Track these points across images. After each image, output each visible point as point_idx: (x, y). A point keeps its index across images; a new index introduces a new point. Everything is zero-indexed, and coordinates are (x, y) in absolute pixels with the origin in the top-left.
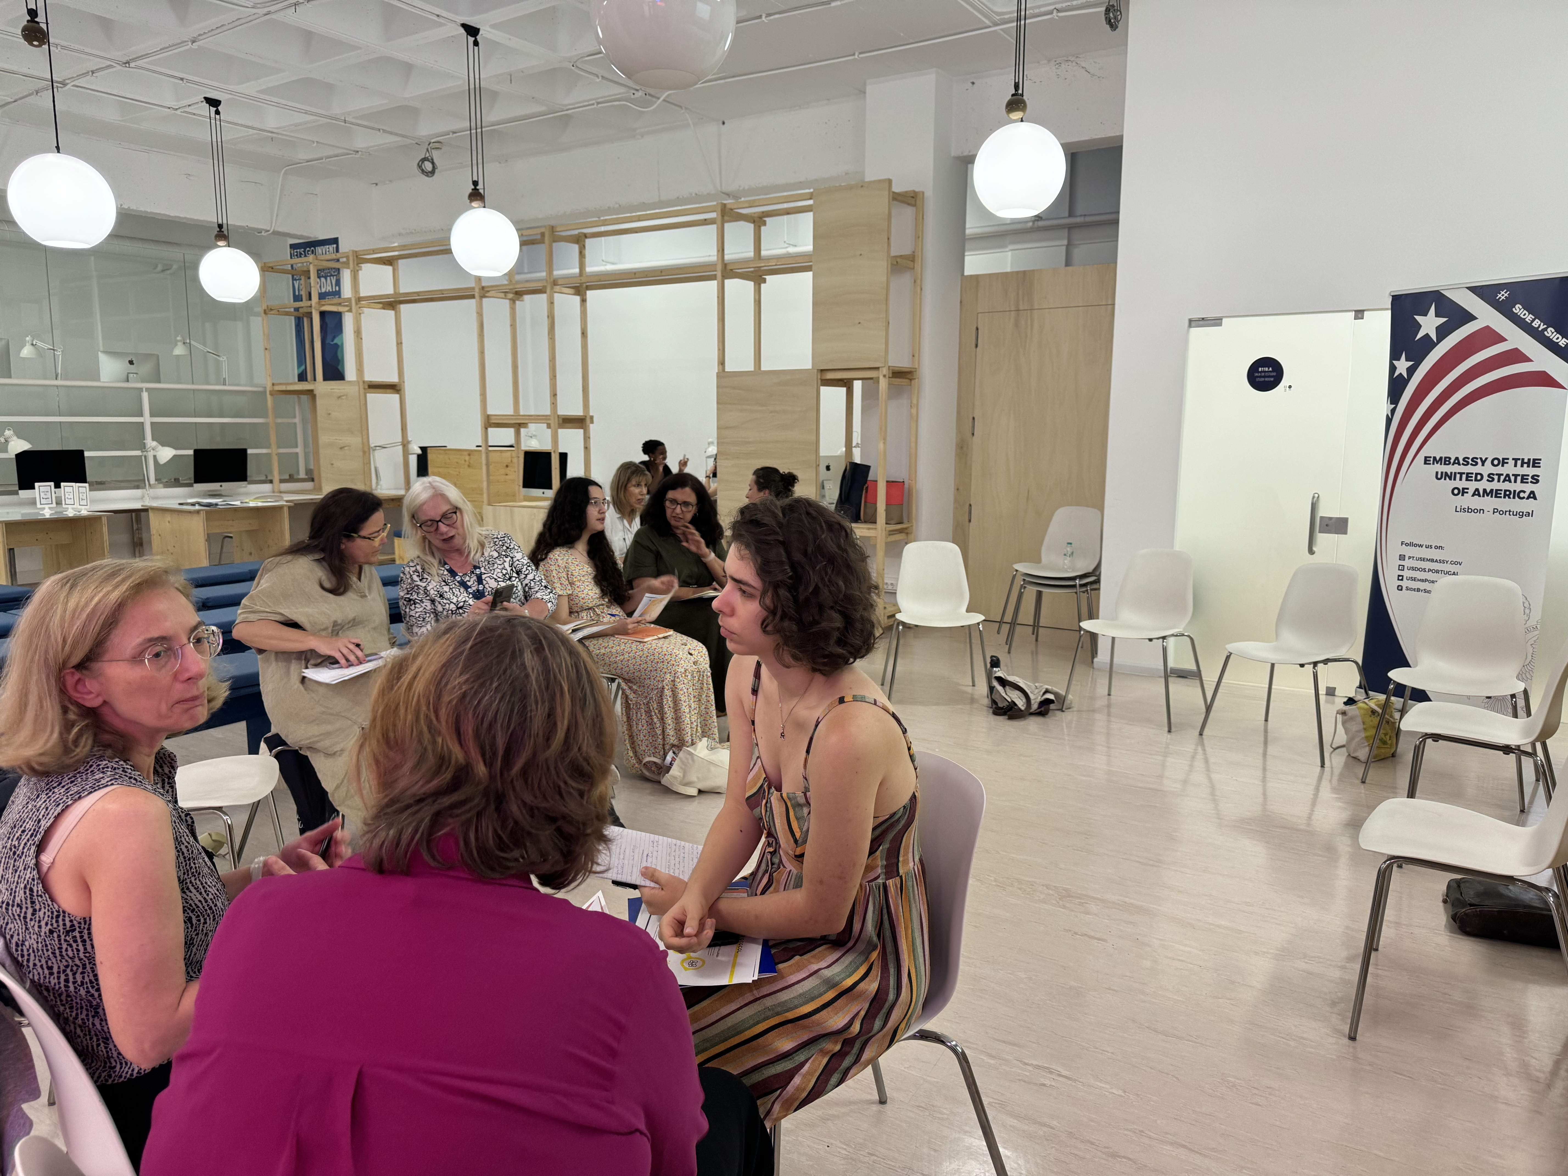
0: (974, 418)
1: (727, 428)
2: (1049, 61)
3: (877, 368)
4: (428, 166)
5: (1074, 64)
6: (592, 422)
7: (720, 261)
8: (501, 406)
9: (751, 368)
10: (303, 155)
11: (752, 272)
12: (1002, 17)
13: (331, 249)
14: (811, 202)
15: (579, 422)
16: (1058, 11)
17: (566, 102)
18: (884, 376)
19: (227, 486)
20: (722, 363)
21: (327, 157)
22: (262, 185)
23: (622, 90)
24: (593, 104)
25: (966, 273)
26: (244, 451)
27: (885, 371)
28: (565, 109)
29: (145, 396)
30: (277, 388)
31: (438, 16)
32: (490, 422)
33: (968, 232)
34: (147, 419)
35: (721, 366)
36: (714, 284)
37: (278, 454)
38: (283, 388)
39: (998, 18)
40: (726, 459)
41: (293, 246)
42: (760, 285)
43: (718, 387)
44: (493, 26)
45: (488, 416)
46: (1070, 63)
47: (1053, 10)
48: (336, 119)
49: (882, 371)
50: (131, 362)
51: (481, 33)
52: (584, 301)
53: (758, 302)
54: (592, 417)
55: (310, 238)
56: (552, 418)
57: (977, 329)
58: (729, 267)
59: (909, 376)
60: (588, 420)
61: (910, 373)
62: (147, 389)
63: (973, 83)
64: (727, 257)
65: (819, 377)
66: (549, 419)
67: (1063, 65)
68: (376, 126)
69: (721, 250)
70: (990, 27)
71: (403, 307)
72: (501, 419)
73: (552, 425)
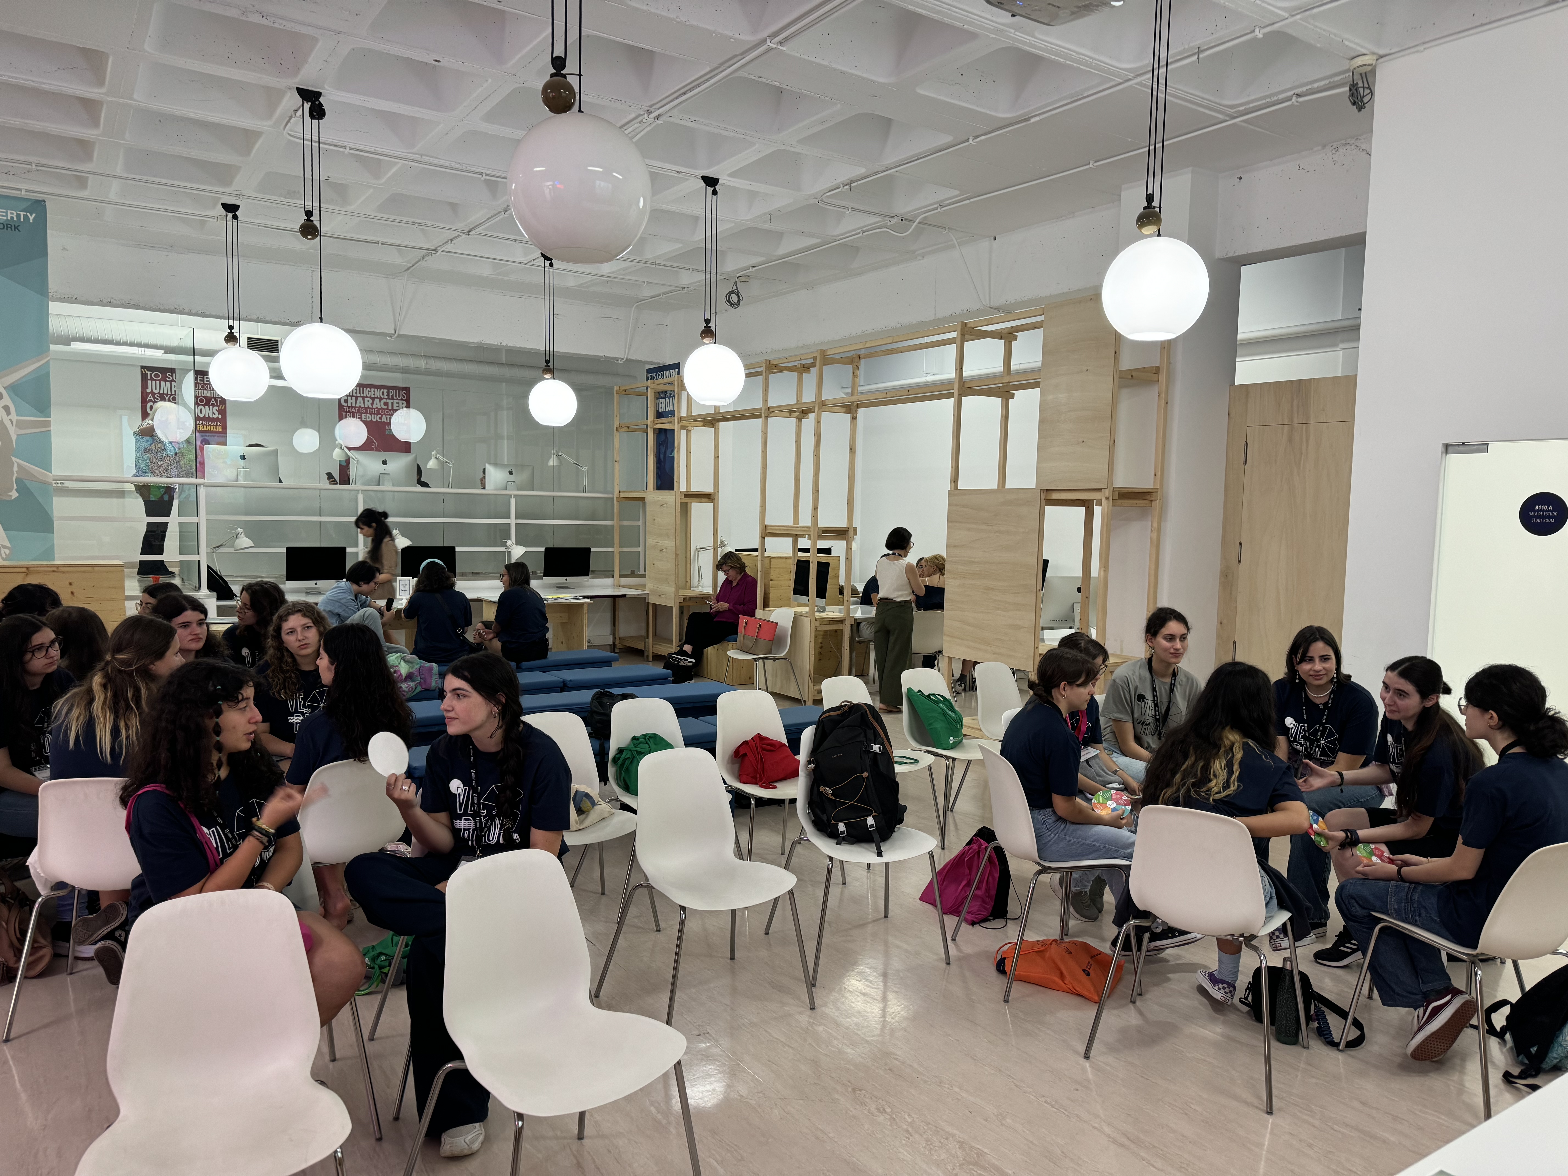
0: (1241, 544)
1: (955, 546)
2: (1324, 147)
3: (1100, 490)
4: (734, 298)
5: (1353, 146)
6: (855, 534)
7: (957, 380)
8: (780, 517)
9: (995, 486)
10: (647, 292)
11: (999, 388)
12: (1238, 109)
13: (674, 373)
14: (1041, 318)
15: (843, 534)
16: (1298, 95)
17: (836, 232)
18: (1107, 498)
19: (572, 580)
20: (955, 480)
21: (664, 294)
22: (619, 319)
23: (878, 219)
24: (859, 233)
25: (1238, 381)
26: (588, 550)
27: (1107, 493)
28: (837, 239)
29: (513, 501)
30: (622, 495)
31: (678, 172)
32: (767, 532)
33: (1240, 336)
34: (513, 521)
35: (953, 484)
36: (950, 403)
37: (621, 553)
38: (626, 495)
39: (1233, 111)
40: (954, 578)
41: (649, 371)
42: (1008, 401)
43: (949, 505)
44: (732, 175)
45: (766, 526)
46: (1348, 147)
47: (1292, 96)
48: (650, 263)
49: (1104, 493)
50: (511, 473)
51: (720, 182)
52: (854, 418)
53: (1005, 418)
54: (855, 530)
55: (659, 363)
56: (812, 529)
57: (1246, 444)
58: (967, 385)
59: (1148, 497)
60: (851, 533)
61: (1149, 493)
62: (515, 496)
63: (1240, 178)
64: (965, 374)
65: (1043, 497)
66: (810, 531)
67: (1341, 150)
68: (686, 266)
69: (960, 368)
70: (1227, 121)
71: (722, 425)
72: (775, 529)
73: (812, 537)
